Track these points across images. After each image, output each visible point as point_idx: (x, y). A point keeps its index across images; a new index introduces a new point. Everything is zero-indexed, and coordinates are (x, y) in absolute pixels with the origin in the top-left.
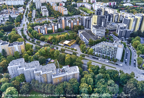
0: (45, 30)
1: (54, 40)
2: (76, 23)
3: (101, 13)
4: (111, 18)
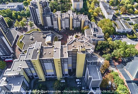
3: (35, 10)
4: (54, 22)
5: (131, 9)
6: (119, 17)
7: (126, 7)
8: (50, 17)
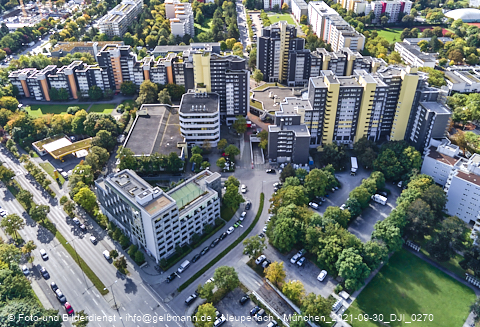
0: (41, 89)
1: (19, 129)
2: (163, 75)
3: (274, 44)
4: (312, 68)
5: (473, 54)
6: (449, 69)
7: (461, 49)
8: (303, 59)
